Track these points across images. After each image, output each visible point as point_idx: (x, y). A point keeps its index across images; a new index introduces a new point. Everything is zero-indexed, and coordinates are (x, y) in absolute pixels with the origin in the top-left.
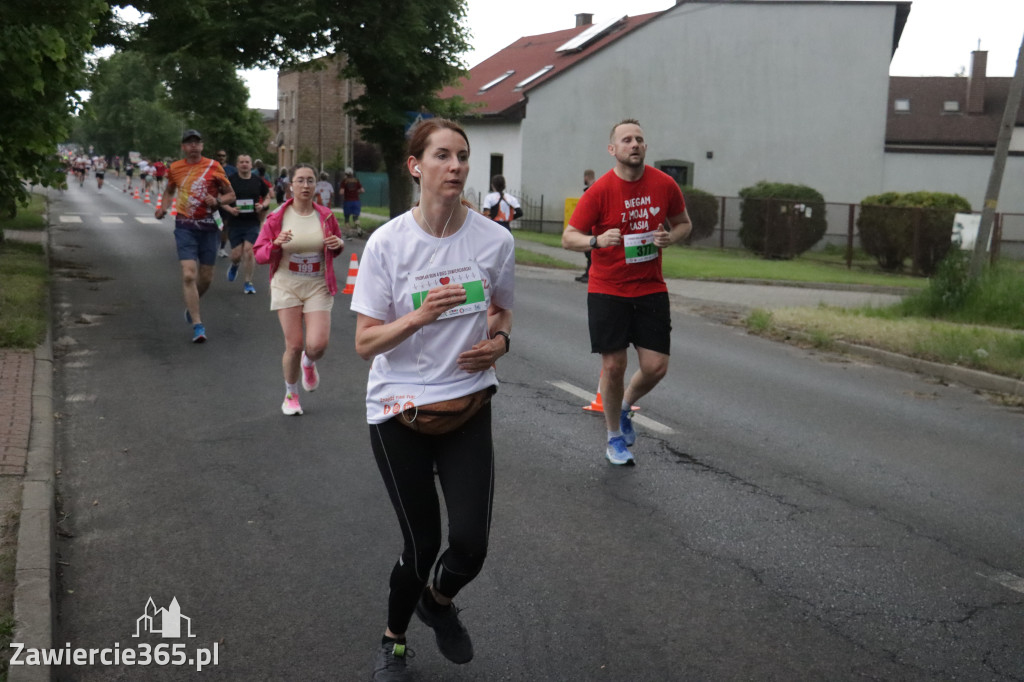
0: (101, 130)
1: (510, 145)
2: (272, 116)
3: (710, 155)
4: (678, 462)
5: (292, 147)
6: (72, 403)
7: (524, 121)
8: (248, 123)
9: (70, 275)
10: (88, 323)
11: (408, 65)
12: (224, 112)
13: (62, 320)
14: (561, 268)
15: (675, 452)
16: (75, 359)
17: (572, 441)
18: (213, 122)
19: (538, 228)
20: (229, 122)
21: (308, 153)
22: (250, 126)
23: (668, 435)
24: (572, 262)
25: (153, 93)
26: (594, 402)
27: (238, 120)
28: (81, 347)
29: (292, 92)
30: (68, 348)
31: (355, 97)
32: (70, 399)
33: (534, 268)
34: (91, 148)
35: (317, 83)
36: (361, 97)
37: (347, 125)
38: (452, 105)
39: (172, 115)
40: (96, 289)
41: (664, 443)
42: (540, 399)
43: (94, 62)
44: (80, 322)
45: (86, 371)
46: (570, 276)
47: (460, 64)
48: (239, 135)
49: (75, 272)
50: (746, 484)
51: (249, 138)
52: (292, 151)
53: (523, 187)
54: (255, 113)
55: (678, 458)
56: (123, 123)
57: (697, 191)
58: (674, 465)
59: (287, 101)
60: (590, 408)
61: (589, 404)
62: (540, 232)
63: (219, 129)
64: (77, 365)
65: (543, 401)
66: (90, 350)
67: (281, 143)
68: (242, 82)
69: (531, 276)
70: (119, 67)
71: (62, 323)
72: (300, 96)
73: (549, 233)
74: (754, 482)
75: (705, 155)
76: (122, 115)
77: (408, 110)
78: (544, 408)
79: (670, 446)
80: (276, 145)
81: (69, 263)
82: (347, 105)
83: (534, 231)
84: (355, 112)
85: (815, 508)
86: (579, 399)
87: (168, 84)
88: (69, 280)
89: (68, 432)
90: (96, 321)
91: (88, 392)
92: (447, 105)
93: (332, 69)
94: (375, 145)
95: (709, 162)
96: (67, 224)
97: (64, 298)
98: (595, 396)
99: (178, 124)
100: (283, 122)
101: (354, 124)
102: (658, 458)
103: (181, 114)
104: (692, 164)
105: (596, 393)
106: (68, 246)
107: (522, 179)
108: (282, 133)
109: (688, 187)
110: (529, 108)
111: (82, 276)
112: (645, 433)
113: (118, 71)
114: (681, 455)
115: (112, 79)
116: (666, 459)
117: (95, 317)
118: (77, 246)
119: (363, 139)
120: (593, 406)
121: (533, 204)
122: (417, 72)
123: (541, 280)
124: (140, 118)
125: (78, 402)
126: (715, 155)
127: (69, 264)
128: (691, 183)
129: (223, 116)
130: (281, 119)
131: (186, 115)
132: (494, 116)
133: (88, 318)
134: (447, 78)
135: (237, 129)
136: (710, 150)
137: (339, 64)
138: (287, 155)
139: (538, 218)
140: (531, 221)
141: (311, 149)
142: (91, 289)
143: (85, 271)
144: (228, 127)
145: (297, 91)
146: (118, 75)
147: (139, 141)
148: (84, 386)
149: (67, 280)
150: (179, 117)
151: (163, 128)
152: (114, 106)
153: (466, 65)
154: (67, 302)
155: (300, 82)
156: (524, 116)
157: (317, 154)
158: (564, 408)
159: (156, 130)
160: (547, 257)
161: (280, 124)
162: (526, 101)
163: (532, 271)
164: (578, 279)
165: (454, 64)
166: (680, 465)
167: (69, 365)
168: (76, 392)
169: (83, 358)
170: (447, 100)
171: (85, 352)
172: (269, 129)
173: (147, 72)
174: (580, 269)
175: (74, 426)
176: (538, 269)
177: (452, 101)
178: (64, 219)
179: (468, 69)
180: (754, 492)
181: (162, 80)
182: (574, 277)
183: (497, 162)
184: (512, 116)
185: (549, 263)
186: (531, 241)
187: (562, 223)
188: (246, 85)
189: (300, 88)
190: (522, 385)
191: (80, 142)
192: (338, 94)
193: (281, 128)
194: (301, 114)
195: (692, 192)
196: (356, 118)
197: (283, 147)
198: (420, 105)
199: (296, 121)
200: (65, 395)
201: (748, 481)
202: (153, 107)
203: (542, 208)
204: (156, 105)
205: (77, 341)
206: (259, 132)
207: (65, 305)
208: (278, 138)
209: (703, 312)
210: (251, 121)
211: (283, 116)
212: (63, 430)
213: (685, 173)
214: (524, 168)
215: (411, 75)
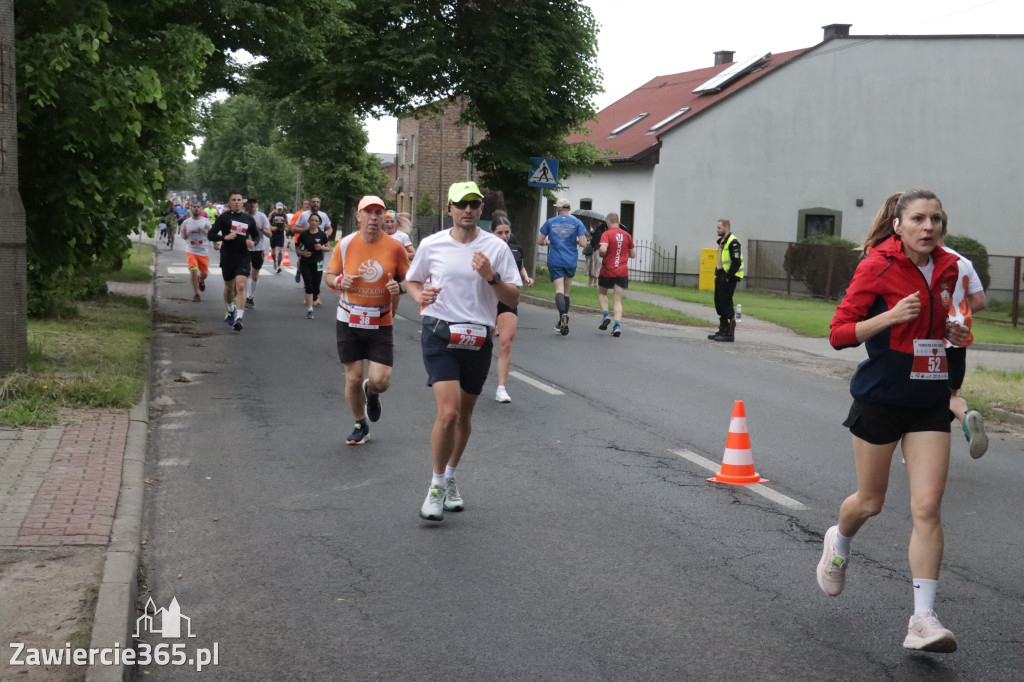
0: (214, 177)
1: (642, 192)
2: (392, 161)
3: (860, 203)
4: (807, 542)
5: (412, 194)
6: (164, 467)
7: (657, 166)
8: (365, 168)
9: (173, 331)
10: (185, 381)
11: (533, 108)
12: (340, 157)
13: (161, 378)
14: (693, 325)
15: (805, 530)
16: (170, 421)
17: (692, 516)
18: (330, 169)
19: (671, 281)
20: (345, 168)
21: (428, 200)
22: (368, 172)
23: (798, 511)
24: (705, 319)
25: (268, 137)
26: (719, 473)
27: (355, 167)
28: (179, 407)
29: (413, 136)
30: (164, 409)
31: (477, 142)
32: (162, 463)
33: (664, 325)
34: (205, 195)
35: (438, 126)
36: (482, 141)
37: (468, 171)
38: (579, 149)
39: (286, 161)
40: (198, 346)
41: (793, 519)
42: (660, 469)
43: (208, 106)
44: (180, 381)
45: (181, 434)
46: (702, 334)
47: (588, 107)
48: (356, 182)
49: (179, 325)
50: (882, 567)
51: (366, 184)
52: (411, 198)
53: (655, 237)
54: (373, 159)
55: (807, 537)
56: (237, 169)
57: (845, 242)
58: (804, 545)
59: (407, 147)
60: (714, 479)
61: (714, 475)
62: (674, 285)
63: (335, 176)
64: (173, 426)
65: (664, 472)
66: (188, 410)
67: (400, 190)
68: (360, 127)
69: (660, 333)
70: (234, 111)
71: (160, 382)
72: (420, 141)
73: (683, 287)
74: (890, 565)
75: (855, 203)
76: (237, 161)
77: (531, 156)
78: (664, 479)
79: (799, 523)
80: (395, 192)
81: (174, 317)
82: (470, 149)
83: (668, 284)
84: (475, 158)
85: (959, 597)
86: (703, 470)
87: (283, 129)
88: (172, 335)
89: (158, 499)
90: (197, 379)
91: (182, 456)
92: (574, 151)
93: (454, 112)
94: (499, 193)
95: (859, 210)
96: (172, 276)
97: (165, 354)
98: (720, 466)
99: (292, 171)
100: (402, 167)
101: (475, 170)
102: (786, 537)
103: (295, 159)
104: (840, 213)
105: (721, 463)
106: (173, 299)
107: (654, 228)
108: (401, 180)
109: (835, 238)
110: (663, 152)
111: (186, 332)
112: (773, 509)
113: (234, 115)
114: (813, 533)
115: (226, 124)
116: (794, 538)
117: (195, 375)
118: (183, 299)
119: (485, 187)
120: (717, 477)
121: (666, 256)
122: (542, 115)
123: (671, 338)
124: (254, 164)
125: (172, 467)
126: (865, 202)
127: (174, 319)
128: (840, 235)
129: (338, 161)
130: (400, 164)
131: (302, 161)
132: (625, 161)
133: (187, 376)
134: (574, 121)
135: (354, 175)
136: (860, 198)
137: (462, 106)
138: (406, 201)
139: (671, 271)
140: (663, 273)
141: (431, 197)
142: (194, 345)
143: (187, 326)
144: (344, 173)
145: (416, 137)
146: (234, 119)
147: (253, 187)
148: (178, 450)
149: (167, 334)
150: (294, 163)
151: (278, 174)
152: (227, 152)
153: (594, 107)
154: (166, 359)
155: (420, 127)
156: (658, 162)
157: (437, 201)
158: (686, 480)
159: (271, 176)
160: (679, 313)
161: (399, 169)
162: (660, 144)
163: (663, 328)
164: (710, 337)
165: (584, 107)
166: (809, 545)
167: (164, 427)
168: (169, 456)
169: (179, 419)
170: (574, 145)
171: (184, 412)
172: (387, 176)
173: (262, 116)
174: (713, 326)
175: (164, 492)
176: (668, 325)
177: (580, 146)
178: (171, 271)
179: (597, 112)
180: (890, 577)
181: (278, 125)
182: (708, 334)
183: (628, 209)
184: (644, 161)
185: (681, 320)
186: (664, 295)
187: (698, 275)
188: (364, 128)
189: (420, 132)
190: (642, 453)
191: (193, 190)
192: (461, 138)
193: (400, 174)
194: (420, 161)
195: (839, 242)
196: (475, 164)
197: (402, 194)
198: (545, 152)
199: (416, 167)
200: (158, 458)
201: (883, 564)
202: (268, 153)
203: (675, 259)
204: (271, 151)
205: (175, 401)
206: (376, 179)
207: (165, 362)
208: (397, 184)
209: (846, 375)
210: (368, 166)
211: (403, 161)
212: (153, 497)
213: (833, 223)
214: (656, 216)
215: (536, 119)
